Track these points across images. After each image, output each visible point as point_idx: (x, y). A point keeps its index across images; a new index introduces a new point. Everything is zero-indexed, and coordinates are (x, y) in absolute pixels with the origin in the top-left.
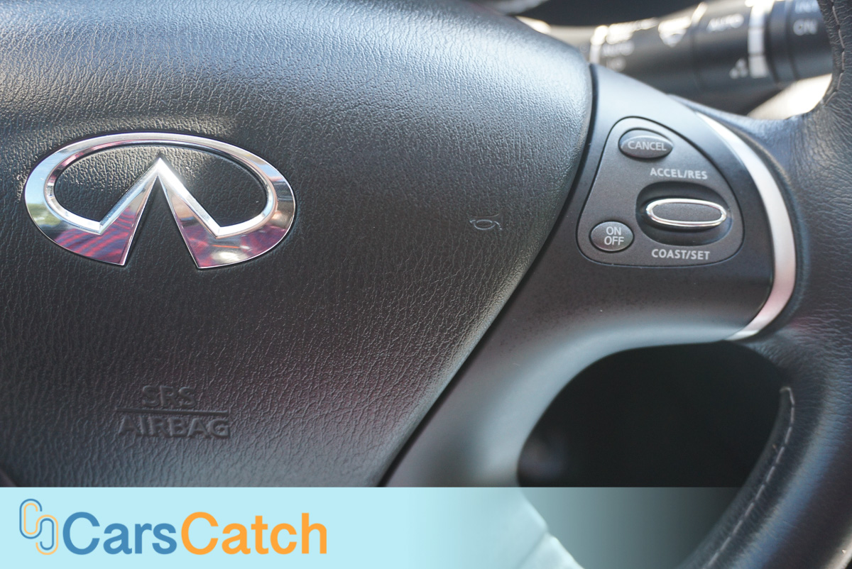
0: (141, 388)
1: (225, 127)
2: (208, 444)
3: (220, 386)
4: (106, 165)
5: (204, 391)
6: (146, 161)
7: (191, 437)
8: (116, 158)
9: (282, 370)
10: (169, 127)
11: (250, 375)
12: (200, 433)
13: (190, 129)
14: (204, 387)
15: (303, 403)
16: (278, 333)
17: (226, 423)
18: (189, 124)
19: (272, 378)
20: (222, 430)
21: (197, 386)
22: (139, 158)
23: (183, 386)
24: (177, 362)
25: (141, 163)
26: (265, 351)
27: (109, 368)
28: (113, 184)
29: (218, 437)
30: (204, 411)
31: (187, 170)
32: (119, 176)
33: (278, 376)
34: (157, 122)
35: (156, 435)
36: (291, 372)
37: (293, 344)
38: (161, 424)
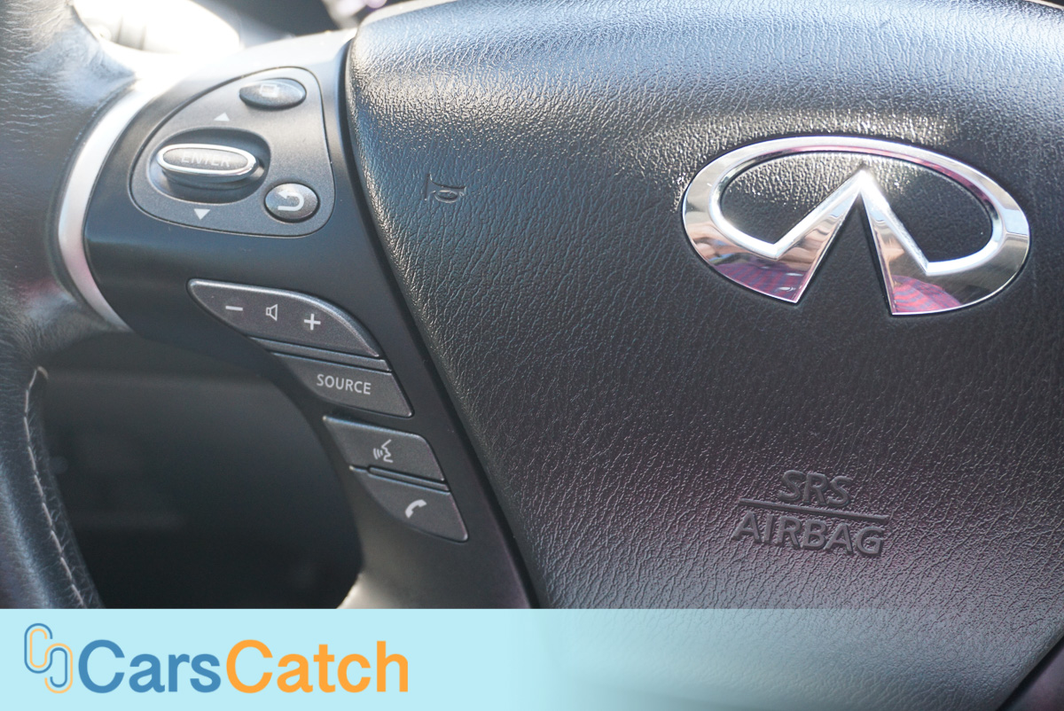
0: (782, 473)
1: (947, 138)
2: (848, 563)
3: (887, 480)
4: (793, 173)
5: (865, 483)
6: (844, 171)
7: (828, 551)
8: (806, 165)
9: (976, 462)
10: (876, 133)
11: (932, 465)
12: (842, 546)
13: (903, 137)
14: (867, 479)
15: (992, 514)
16: (981, 410)
17: (881, 534)
18: (902, 131)
19: (960, 473)
20: (873, 544)
21: (858, 475)
22: (836, 168)
23: (839, 474)
24: (838, 441)
25: (837, 174)
26: (959, 434)
27: (746, 441)
28: (800, 197)
29: (864, 555)
30: (858, 514)
31: (896, 187)
32: (809, 188)
33: (968, 471)
34: (861, 125)
35: (781, 544)
36: (986, 467)
37: (997, 427)
38: (792, 529)
